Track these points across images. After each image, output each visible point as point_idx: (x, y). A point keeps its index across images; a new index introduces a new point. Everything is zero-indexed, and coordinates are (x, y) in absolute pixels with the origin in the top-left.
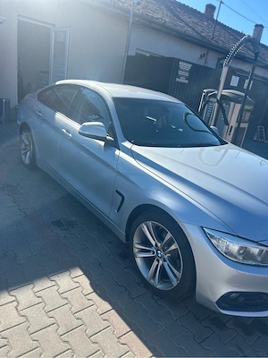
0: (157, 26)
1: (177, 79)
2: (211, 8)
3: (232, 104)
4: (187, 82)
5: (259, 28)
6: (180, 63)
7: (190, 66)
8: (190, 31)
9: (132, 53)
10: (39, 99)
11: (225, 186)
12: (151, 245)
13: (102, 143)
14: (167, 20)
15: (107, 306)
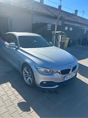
0: (41, 14)
1: (47, 29)
2: (60, 7)
3: (59, 35)
4: (51, 30)
5: (76, 11)
6: (48, 24)
7: (51, 25)
8: (52, 14)
9: (34, 23)
10: (2, 38)
11: (45, 57)
12: (27, 74)
13: (15, 48)
14: (44, 12)
15: (14, 90)
